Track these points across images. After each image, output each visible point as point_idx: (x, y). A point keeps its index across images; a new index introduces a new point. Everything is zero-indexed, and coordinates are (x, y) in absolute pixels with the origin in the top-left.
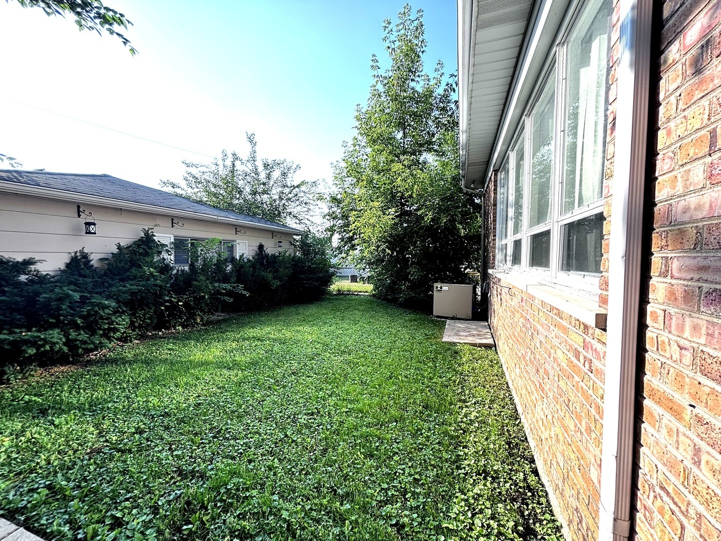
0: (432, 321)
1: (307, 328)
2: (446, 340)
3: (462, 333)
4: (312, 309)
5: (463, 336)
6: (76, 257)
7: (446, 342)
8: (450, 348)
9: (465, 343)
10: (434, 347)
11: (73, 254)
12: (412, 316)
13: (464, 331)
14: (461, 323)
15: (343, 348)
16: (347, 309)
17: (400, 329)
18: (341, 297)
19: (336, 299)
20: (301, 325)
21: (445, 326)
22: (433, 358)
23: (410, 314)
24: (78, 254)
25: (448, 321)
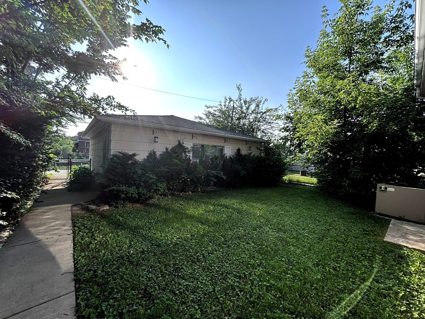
0: (374, 218)
1: (259, 205)
2: (389, 241)
3: (411, 237)
4: (267, 192)
5: (412, 240)
6: (151, 153)
7: (388, 243)
8: (393, 251)
9: (415, 249)
10: (373, 245)
11: (150, 152)
12: (352, 210)
13: (413, 234)
14: (411, 225)
15: (281, 226)
16: (292, 195)
17: (336, 219)
18: (291, 185)
19: (286, 187)
20: (255, 202)
21: (389, 224)
22: (369, 257)
23: (349, 207)
24: (152, 152)
25: (393, 221)
